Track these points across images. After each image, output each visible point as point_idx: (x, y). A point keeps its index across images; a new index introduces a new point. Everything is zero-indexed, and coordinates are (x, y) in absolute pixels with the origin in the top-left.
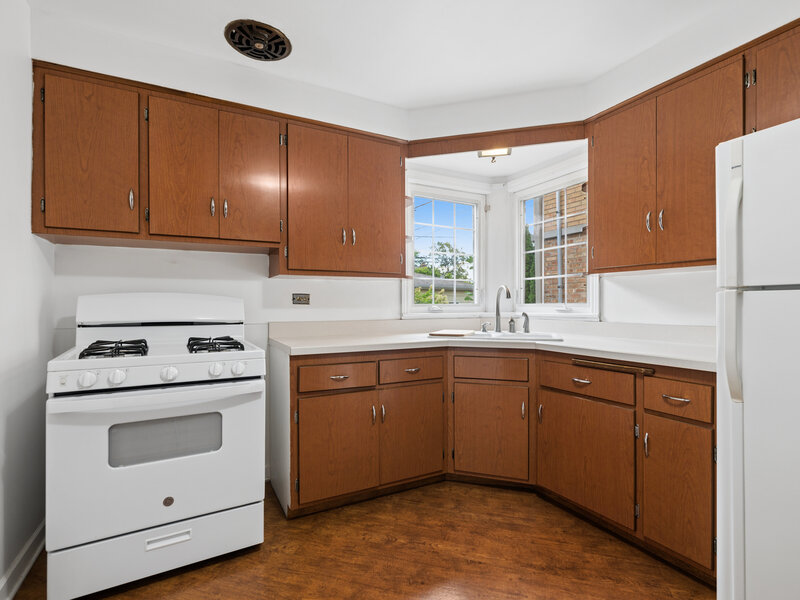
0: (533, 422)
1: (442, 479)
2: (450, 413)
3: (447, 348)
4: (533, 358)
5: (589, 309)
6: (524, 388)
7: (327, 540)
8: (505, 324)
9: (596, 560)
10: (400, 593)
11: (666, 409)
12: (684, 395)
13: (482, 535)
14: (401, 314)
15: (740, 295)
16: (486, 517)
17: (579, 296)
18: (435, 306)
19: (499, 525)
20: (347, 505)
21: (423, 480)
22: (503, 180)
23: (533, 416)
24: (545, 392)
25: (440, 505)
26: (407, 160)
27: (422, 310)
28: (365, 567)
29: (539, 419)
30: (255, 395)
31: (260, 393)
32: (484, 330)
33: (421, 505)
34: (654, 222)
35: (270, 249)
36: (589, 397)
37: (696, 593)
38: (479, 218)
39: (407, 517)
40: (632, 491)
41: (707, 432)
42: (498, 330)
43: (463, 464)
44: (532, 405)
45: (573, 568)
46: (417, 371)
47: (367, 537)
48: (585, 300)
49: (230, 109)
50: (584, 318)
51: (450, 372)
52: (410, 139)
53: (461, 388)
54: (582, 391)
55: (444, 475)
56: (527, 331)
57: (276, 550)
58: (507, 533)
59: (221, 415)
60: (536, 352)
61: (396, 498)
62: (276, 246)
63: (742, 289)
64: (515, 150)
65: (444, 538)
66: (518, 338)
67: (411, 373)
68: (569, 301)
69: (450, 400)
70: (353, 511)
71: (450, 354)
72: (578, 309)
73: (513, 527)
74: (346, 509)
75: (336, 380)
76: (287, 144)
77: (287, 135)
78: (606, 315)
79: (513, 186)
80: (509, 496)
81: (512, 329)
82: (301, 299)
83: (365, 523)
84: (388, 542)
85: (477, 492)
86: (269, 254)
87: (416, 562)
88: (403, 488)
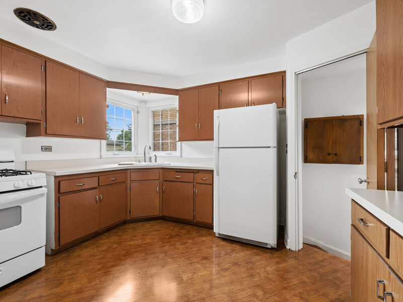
0: (161, 194)
1: (125, 223)
2: (129, 195)
3: (127, 169)
4: (161, 170)
5: (177, 153)
6: (157, 182)
7: (79, 256)
8: (147, 159)
9: (184, 231)
10: (122, 260)
11: (202, 182)
12: (206, 177)
13: (146, 235)
14: (101, 156)
15: (219, 149)
16: (147, 230)
17: (174, 149)
18: (116, 152)
19: (152, 231)
20: (83, 242)
21: (116, 225)
22: (145, 102)
23: (161, 191)
24: (166, 182)
25: (127, 231)
26: (107, 88)
27: (110, 154)
28: (104, 258)
29: (163, 192)
30: (42, 195)
31: (44, 194)
32: (139, 162)
33: (118, 234)
34: (198, 126)
35: (27, 122)
36: (180, 182)
37: (209, 231)
38: (134, 116)
39: (114, 238)
40: (193, 208)
41: (211, 186)
42: (145, 161)
43: (134, 215)
44: (161, 188)
45: (178, 235)
46: (115, 180)
47: (99, 249)
48: (176, 150)
49: (8, 45)
50: (176, 157)
51: (129, 179)
52: (109, 80)
53: (133, 185)
54: (178, 180)
55: (125, 221)
56: (156, 162)
57: (52, 267)
58: (155, 233)
59: (20, 207)
60: (162, 168)
61: (107, 234)
62: (39, 122)
63: (219, 148)
64: (151, 93)
65: (132, 240)
66: (153, 164)
67: (113, 180)
68: (170, 150)
69: (128, 190)
70: (87, 243)
71: (129, 172)
72: (174, 153)
73: (156, 230)
74: (83, 244)
75: (79, 186)
76: (46, 71)
77: (46, 66)
78: (183, 155)
79: (149, 105)
80: (152, 222)
81: (150, 161)
82: (47, 149)
83: (95, 245)
84: (109, 248)
85: (140, 224)
86: (26, 125)
87: (124, 250)
88: (109, 230)
